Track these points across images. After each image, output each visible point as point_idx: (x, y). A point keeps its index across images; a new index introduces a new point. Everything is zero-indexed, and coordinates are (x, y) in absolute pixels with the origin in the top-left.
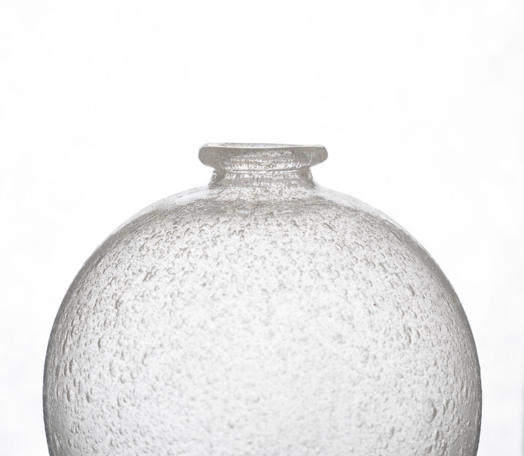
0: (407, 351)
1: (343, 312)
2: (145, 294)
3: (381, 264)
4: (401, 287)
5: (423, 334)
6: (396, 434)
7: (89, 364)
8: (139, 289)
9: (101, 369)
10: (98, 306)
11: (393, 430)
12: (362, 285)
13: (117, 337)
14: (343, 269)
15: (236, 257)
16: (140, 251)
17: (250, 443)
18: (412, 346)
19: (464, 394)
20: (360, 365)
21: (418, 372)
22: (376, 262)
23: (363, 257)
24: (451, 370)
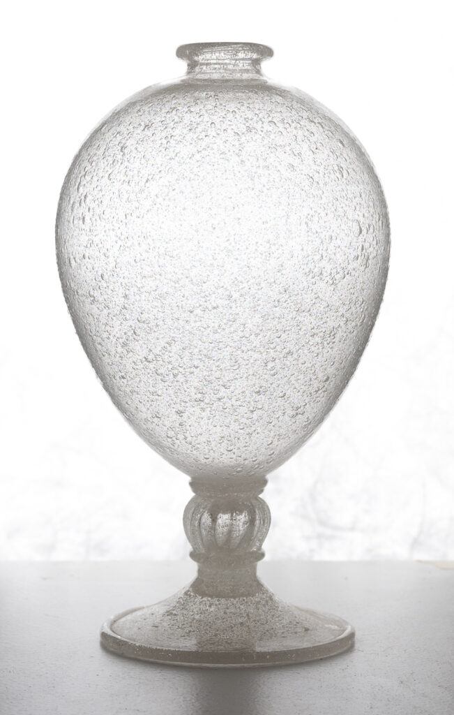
0: (340, 182)
1: (294, 150)
2: (145, 139)
3: (319, 123)
4: (335, 140)
5: (352, 173)
6: (334, 241)
7: (101, 194)
8: (139, 137)
9: (111, 195)
10: (106, 153)
11: (331, 238)
12: (306, 133)
13: (124, 171)
14: (293, 122)
15: (213, 112)
16: (137, 112)
17: (228, 240)
18: (344, 180)
19: (381, 225)
20: (307, 188)
21: (349, 199)
22: (316, 121)
23: (306, 117)
24: (371, 204)
